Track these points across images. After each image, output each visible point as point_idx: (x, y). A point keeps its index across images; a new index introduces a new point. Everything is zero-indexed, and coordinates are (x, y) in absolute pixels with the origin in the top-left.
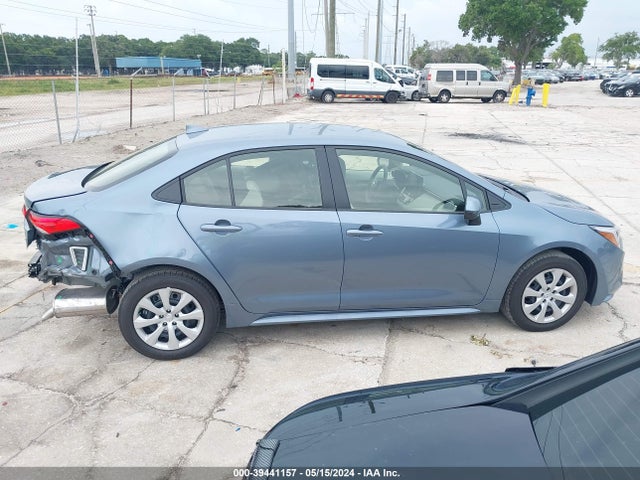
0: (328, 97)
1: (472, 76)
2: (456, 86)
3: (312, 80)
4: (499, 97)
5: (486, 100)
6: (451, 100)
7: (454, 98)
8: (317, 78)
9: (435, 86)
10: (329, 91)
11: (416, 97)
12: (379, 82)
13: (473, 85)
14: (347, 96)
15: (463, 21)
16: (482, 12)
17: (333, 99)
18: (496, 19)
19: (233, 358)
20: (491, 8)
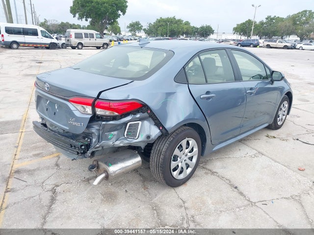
0: (15, 46)
1: (92, 36)
2: (85, 41)
3: (3, 36)
4: (105, 46)
5: (98, 48)
6: (83, 48)
7: (85, 47)
8: (6, 35)
9: (74, 41)
10: (15, 42)
11: (64, 46)
12: (44, 38)
13: (93, 40)
14: (27, 45)
15: (73, 10)
16: (83, 6)
17: (18, 47)
18: (90, 10)
19: (206, 173)
20: (87, 4)
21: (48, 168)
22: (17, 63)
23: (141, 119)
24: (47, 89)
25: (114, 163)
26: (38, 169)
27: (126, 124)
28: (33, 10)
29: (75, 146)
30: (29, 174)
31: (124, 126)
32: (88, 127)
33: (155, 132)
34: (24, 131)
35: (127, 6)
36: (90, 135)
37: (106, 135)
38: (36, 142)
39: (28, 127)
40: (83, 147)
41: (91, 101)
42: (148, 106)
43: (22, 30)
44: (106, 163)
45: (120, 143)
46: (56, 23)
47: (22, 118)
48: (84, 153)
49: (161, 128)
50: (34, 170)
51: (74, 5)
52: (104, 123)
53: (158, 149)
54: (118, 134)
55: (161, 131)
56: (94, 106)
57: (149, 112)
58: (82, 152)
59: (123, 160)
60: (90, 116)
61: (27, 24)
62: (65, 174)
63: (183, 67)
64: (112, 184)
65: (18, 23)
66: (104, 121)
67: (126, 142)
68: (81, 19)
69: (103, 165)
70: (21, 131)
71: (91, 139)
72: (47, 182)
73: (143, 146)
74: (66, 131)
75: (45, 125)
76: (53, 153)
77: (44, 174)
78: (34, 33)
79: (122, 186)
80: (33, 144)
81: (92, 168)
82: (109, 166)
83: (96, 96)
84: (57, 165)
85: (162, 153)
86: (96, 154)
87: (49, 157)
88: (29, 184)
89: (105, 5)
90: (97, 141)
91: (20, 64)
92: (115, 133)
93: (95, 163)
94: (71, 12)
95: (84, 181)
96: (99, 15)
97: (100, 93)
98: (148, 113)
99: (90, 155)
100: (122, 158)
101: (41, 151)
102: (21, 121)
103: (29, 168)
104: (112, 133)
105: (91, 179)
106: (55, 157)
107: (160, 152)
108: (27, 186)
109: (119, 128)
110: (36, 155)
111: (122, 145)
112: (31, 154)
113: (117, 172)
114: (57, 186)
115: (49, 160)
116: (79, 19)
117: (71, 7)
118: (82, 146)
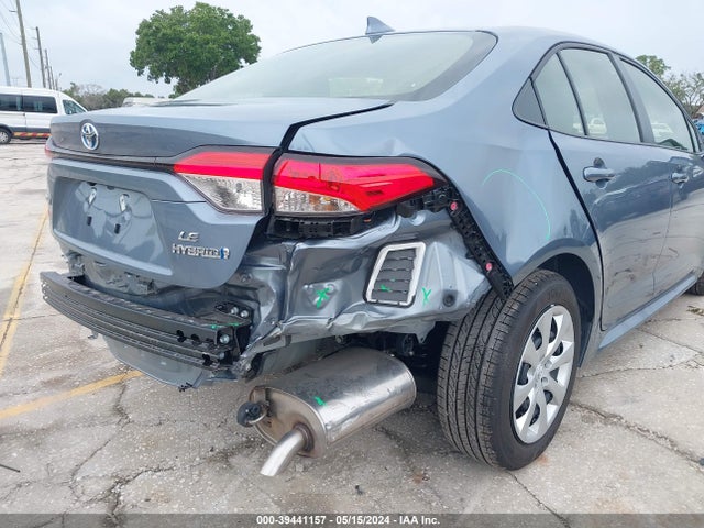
0: (2, 137)
10: (2, 128)
14: (30, 134)
15: (137, 59)
16: (159, 49)
17: (9, 140)
18: (176, 57)
19: (590, 421)
20: (170, 45)
21: (90, 421)
22: (7, 168)
23: (424, 235)
24: (88, 146)
25: (330, 394)
26: (58, 426)
27: (373, 251)
28: (44, 60)
29: (194, 337)
30: (29, 445)
31: (365, 262)
32: (246, 265)
33: (468, 281)
34: (16, 316)
35: (260, 48)
36: (250, 293)
37: (304, 293)
38: (52, 347)
39: (29, 305)
40: (226, 339)
41: (259, 162)
42: (451, 184)
43: (18, 100)
44: (303, 395)
45: (353, 323)
46: (99, 91)
47: (13, 285)
48: (230, 359)
49: (489, 267)
50: (45, 431)
51: (138, 49)
52: (302, 246)
53: (471, 342)
54: (345, 289)
55: (489, 278)
56: (270, 179)
57: (454, 207)
58: (222, 356)
59: (358, 384)
60: (253, 221)
61: (29, 85)
62: (147, 440)
63: (530, 77)
64: (305, 469)
65: (9, 84)
66: (303, 239)
67: (372, 316)
68: (156, 78)
69: (289, 403)
70: (7, 317)
71: (252, 312)
72: (87, 470)
73: (421, 331)
74: (159, 285)
75: (81, 280)
76: (104, 375)
77: (78, 443)
78: (49, 106)
79: (339, 472)
80: (43, 350)
81: (249, 414)
82: (315, 405)
83: (277, 143)
84: (119, 411)
85: (487, 358)
86: (268, 363)
87: (91, 387)
88: (27, 477)
89: (211, 45)
90: (276, 315)
91: (12, 172)
92: (337, 285)
93: (258, 397)
94: (133, 63)
95: (211, 460)
96: (198, 69)
97: (293, 129)
98: (448, 210)
99: (248, 367)
100: (354, 375)
101: (68, 372)
102: (8, 291)
103: (27, 423)
104: (326, 285)
105: (233, 454)
106: (110, 386)
107: (477, 353)
108: (20, 486)
109: (350, 265)
110: (49, 384)
111: (358, 328)
112: (36, 381)
113: (344, 427)
114: (124, 481)
115: (92, 398)
116: (150, 78)
117: (132, 53)
118: (220, 334)
